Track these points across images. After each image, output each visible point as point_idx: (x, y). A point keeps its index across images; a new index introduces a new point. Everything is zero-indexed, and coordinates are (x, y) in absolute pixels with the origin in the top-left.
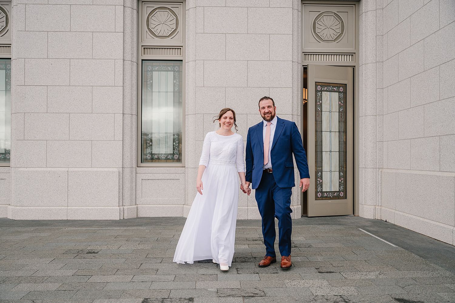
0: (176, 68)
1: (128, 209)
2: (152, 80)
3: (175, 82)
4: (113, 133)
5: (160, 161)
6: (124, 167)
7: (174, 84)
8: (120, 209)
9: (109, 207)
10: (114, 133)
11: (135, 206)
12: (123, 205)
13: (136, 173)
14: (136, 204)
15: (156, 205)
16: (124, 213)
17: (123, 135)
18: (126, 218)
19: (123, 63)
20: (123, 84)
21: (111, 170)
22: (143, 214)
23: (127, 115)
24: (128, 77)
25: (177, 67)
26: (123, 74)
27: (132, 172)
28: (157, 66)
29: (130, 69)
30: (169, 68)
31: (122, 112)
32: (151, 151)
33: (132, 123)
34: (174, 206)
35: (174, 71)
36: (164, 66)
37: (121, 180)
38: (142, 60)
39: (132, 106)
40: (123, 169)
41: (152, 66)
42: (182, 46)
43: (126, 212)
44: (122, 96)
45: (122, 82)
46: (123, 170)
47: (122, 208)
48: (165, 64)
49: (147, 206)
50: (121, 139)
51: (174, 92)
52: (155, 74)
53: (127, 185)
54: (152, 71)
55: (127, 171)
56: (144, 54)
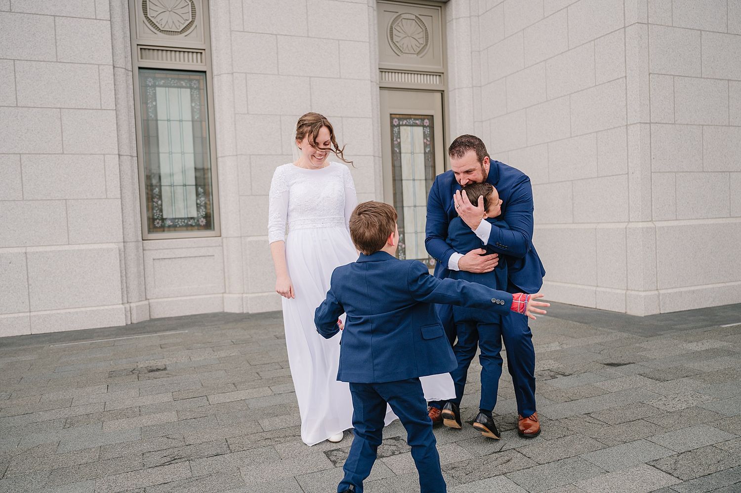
0: (194, 84)
1: (137, 306)
2: (156, 100)
3: (193, 105)
4: (104, 187)
5: (176, 229)
6: (125, 240)
7: (192, 108)
8: (125, 308)
9: (106, 307)
10: (106, 186)
11: (146, 302)
12: (128, 302)
13: (143, 250)
14: (146, 299)
15: (180, 298)
16: (131, 314)
17: (121, 190)
18: (135, 322)
19: (114, 72)
20: (116, 105)
21: (105, 246)
22: (160, 312)
23: (125, 157)
24: (122, 95)
25: (194, 82)
26: (115, 90)
27: (137, 248)
28: (162, 79)
29: (125, 81)
30: (182, 82)
31: (117, 153)
32: (161, 214)
33: (133, 171)
34: (209, 296)
35: (191, 88)
36: (174, 79)
37: (123, 262)
38: (140, 68)
39: (131, 142)
40: (125, 244)
41: (154, 78)
42: (204, 50)
43: (134, 312)
44: (115, 125)
45: (114, 103)
46: (124, 246)
47: (127, 306)
48: (176, 76)
49: (166, 300)
50: (119, 196)
51: (193, 121)
52: (161, 92)
53: (133, 269)
54: (154, 86)
55: (131, 246)
56: (142, 58)
